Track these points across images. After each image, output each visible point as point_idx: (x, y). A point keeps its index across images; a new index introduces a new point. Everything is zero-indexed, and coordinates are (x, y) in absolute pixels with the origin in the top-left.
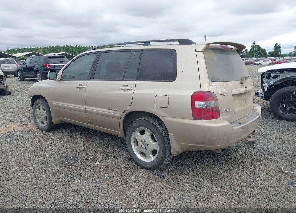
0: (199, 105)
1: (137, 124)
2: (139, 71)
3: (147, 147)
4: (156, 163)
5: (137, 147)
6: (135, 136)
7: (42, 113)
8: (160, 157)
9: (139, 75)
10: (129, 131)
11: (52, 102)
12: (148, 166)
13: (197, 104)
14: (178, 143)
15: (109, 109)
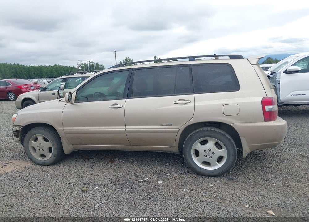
0: (269, 109)
1: (199, 135)
2: (194, 85)
3: (212, 155)
4: (225, 168)
5: (198, 158)
6: (196, 148)
7: (42, 145)
8: (231, 162)
9: (194, 89)
10: (189, 144)
11: (64, 128)
12: (215, 173)
13: (267, 108)
14: (249, 145)
15: (161, 125)
